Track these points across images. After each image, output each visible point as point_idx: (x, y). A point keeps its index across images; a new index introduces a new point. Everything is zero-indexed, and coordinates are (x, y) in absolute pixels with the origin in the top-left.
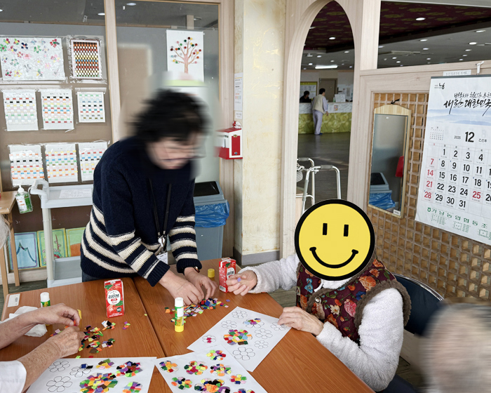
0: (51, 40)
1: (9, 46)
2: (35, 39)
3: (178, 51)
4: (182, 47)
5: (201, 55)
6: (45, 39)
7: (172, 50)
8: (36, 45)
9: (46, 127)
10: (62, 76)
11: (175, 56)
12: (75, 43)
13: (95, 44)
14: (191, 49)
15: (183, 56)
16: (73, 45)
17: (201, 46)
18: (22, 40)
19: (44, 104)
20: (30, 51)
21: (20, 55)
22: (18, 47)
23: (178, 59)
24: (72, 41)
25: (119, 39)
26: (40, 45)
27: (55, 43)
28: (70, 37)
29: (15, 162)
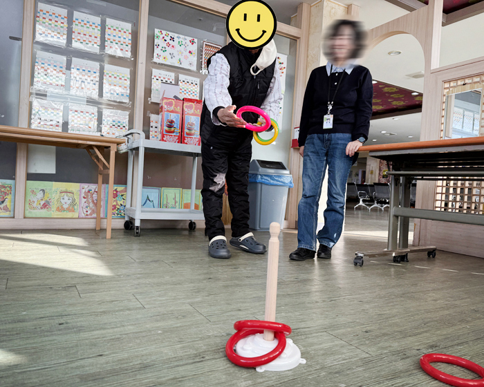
0: (191, 39)
1: (161, 36)
2: (180, 35)
5: (285, 71)
6: (186, 37)
8: (180, 40)
10: (194, 68)
12: (206, 45)
16: (204, 46)
17: (285, 65)
18: (171, 34)
20: (175, 43)
21: (169, 45)
22: (168, 39)
24: (205, 42)
26: (183, 40)
27: (193, 42)
29: (154, 127)
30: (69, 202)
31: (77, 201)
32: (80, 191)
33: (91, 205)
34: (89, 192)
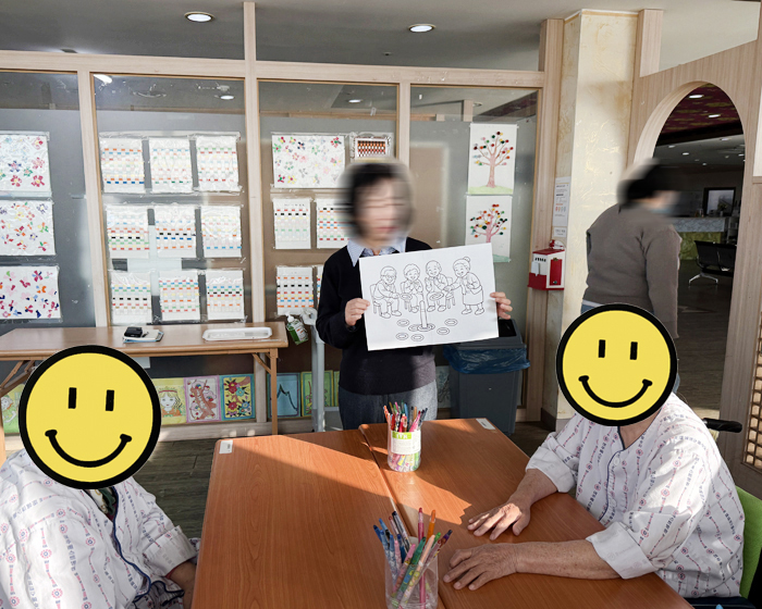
1: (284, 146)
2: (314, 137)
3: (484, 150)
4: (489, 145)
5: (512, 154)
6: (325, 138)
7: (476, 148)
8: (315, 145)
9: (320, 245)
11: (479, 156)
12: (359, 142)
13: (383, 143)
14: (500, 147)
15: (489, 156)
16: (357, 145)
17: (513, 143)
18: (300, 138)
19: (320, 217)
20: (307, 152)
21: (296, 157)
22: (294, 147)
23: (483, 160)
24: (357, 140)
25: (412, 137)
26: (319, 144)
27: (337, 142)
28: (354, 134)
29: (282, 286)
30: (172, 403)
31: (183, 401)
32: (185, 387)
33: (202, 404)
34: (197, 387)
